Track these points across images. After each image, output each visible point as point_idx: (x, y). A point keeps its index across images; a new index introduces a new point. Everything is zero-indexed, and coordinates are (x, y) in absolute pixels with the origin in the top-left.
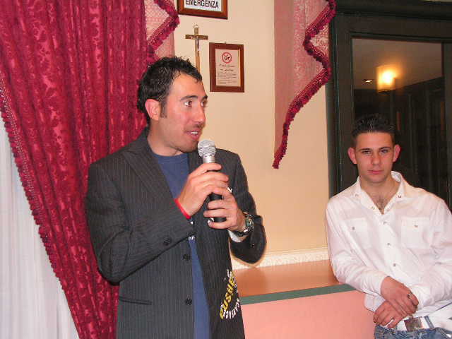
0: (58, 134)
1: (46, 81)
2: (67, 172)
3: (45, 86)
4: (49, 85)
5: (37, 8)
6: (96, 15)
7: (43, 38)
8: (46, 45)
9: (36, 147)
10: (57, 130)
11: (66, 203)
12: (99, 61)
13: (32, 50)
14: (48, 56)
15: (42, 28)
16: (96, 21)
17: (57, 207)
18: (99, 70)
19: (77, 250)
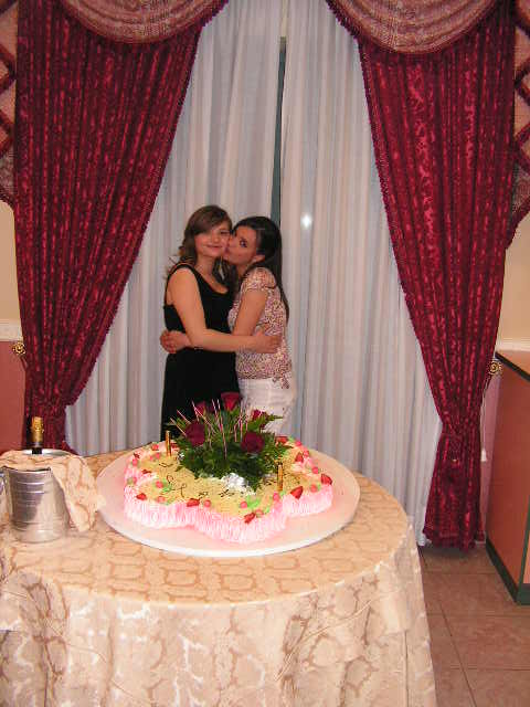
0: (429, 217)
1: (421, 170)
2: (433, 251)
3: (420, 175)
4: (425, 174)
5: (419, 108)
6: (471, 113)
7: (422, 134)
8: (424, 140)
9: (408, 227)
10: (428, 213)
11: (430, 278)
12: (470, 153)
13: (412, 143)
14: (425, 150)
15: (422, 125)
16: (471, 117)
17: (422, 280)
18: (469, 162)
19: (435, 318)
